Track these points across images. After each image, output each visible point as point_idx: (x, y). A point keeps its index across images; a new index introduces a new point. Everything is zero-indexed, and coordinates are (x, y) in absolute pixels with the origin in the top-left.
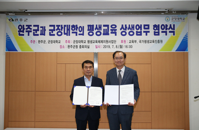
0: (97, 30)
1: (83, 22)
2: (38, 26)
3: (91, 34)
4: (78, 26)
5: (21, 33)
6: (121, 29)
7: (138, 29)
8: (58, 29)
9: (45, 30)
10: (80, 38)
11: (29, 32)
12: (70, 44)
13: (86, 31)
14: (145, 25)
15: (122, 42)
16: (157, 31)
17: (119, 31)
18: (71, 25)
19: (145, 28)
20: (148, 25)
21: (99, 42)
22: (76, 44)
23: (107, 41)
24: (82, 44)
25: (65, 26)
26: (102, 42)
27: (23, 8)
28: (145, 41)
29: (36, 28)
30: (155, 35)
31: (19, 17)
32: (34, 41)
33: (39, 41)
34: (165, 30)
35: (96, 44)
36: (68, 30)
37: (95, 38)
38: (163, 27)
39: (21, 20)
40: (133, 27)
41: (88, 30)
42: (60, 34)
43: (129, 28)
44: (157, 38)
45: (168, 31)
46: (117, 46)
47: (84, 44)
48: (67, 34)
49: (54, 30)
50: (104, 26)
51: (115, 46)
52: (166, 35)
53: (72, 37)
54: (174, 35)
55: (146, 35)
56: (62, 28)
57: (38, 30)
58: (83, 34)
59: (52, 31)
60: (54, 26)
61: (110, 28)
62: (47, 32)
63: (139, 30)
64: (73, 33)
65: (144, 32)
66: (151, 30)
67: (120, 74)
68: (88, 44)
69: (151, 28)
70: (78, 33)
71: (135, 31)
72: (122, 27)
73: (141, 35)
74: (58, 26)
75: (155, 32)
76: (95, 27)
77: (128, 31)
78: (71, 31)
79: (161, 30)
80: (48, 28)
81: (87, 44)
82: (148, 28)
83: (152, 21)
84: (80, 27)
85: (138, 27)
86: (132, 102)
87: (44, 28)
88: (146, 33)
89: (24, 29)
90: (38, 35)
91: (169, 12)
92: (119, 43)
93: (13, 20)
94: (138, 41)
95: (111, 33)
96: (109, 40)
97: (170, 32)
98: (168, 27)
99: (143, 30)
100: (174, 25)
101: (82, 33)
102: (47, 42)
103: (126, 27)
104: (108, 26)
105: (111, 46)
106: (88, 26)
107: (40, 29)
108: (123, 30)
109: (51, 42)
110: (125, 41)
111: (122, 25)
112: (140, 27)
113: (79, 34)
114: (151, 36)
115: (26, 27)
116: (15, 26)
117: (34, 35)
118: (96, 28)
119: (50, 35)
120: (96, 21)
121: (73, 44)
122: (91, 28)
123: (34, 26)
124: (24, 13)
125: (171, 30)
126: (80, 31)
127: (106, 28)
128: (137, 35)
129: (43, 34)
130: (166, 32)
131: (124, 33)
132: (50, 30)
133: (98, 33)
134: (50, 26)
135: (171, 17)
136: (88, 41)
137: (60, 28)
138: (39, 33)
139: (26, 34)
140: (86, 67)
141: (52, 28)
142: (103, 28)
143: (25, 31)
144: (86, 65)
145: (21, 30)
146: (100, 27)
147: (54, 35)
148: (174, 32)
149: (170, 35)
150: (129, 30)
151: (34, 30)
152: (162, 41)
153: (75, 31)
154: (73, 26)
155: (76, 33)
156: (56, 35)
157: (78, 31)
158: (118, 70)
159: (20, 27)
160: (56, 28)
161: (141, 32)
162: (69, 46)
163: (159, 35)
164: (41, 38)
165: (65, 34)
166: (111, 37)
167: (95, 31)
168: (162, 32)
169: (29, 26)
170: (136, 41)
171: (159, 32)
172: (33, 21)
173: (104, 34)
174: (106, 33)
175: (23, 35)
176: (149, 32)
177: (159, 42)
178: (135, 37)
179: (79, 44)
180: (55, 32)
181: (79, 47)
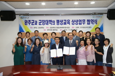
0: (61, 22)
1: (54, 18)
2: (34, 21)
3: (58, 24)
4: (52, 21)
5: (26, 24)
6: (72, 22)
7: (80, 22)
8: (43, 22)
10: (53, 26)
11: (29, 23)
12: (48, 29)
13: (56, 23)
14: (83, 20)
15: (72, 28)
16: (89, 22)
17: (71, 23)
18: (49, 20)
19: (83, 21)
20: (85, 20)
21: (62, 28)
22: (51, 29)
23: (65, 27)
24: (54, 29)
25: (46, 20)
26: (63, 28)
27: (27, 13)
28: (83, 27)
29: (33, 21)
30: (88, 24)
32: (32, 27)
33: (34, 28)
34: (92, 22)
35: (60, 29)
36: (48, 22)
37: (60, 26)
38: (91, 21)
39: (26, 18)
40: (77, 21)
41: (57, 22)
42: (44, 24)
43: (76, 21)
44: (89, 26)
45: (94, 22)
48: (47, 24)
50: (64, 20)
51: (69, 30)
52: (93, 24)
53: (50, 25)
56: (45, 21)
57: (34, 22)
59: (40, 23)
60: (41, 20)
65: (83, 23)
66: (86, 22)
68: (57, 29)
71: (78, 23)
72: (73, 21)
73: (81, 24)
74: (43, 20)
75: (88, 23)
76: (60, 21)
77: (75, 23)
79: (90, 22)
80: (38, 22)
81: (56, 29)
82: (85, 21)
83: (86, 18)
84: (53, 21)
85: (80, 21)
87: (36, 22)
88: (84, 23)
89: (27, 22)
91: (95, 14)
92: (71, 28)
93: (22, 18)
94: (80, 27)
95: (67, 23)
96: (66, 27)
97: (95, 23)
98: (94, 21)
99: (82, 22)
100: (97, 20)
101: (54, 24)
102: (38, 28)
103: (74, 21)
104: (66, 20)
105: (67, 30)
106: (57, 20)
108: (73, 22)
109: (40, 28)
110: (74, 27)
111: (73, 20)
112: (81, 21)
114: (86, 25)
115: (28, 21)
117: (32, 25)
119: (39, 25)
120: (60, 18)
121: (50, 29)
122: (58, 21)
123: (32, 20)
124: (28, 15)
125: (95, 22)
126: (53, 23)
128: (79, 24)
129: (36, 24)
130: (93, 23)
131: (73, 24)
132: (39, 22)
133: (62, 24)
134: (39, 20)
135: (95, 16)
136: (57, 27)
138: (34, 24)
140: (56, 40)
141: (40, 21)
142: (64, 21)
144: (56, 39)
145: (26, 22)
147: (41, 25)
148: (97, 23)
149: (95, 24)
150: (76, 22)
151: (32, 22)
152: (91, 27)
153: (51, 23)
154: (50, 21)
159: (26, 21)
161: (81, 23)
162: (48, 30)
163: (89, 24)
164: (35, 26)
165: (46, 24)
166: (67, 25)
168: (91, 23)
170: (79, 27)
171: (89, 23)
172: (31, 18)
173: (64, 24)
174: (65, 24)
175: (27, 25)
176: (85, 23)
177: (90, 28)
178: (78, 25)
179: (52, 29)
180: (42, 23)
181: (52, 30)
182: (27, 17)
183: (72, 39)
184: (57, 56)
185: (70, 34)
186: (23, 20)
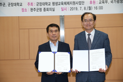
12: (33, 7)
15: (91, 3)
21: (65, 3)
22: (39, 7)
23: (74, 3)
24: (46, 7)
26: (68, 3)
28: (118, 1)
35: (61, 6)
46: (85, 8)
47: (49, 7)
51: (83, 8)
67: (89, 38)
81: (51, 6)
86: (104, 67)
94: (109, 1)
96: (76, 1)
102: (6, 4)
105: (79, 8)
109: (12, 4)
110: (94, 2)
121: (36, 7)
136: (53, 3)
140: (52, 31)
144: (51, 28)
158: (87, 33)
162: (32, 9)
170: (107, 1)
179: (43, 7)
181: (43, 10)
183: (91, 29)
184: (54, 70)
185: (86, 17)
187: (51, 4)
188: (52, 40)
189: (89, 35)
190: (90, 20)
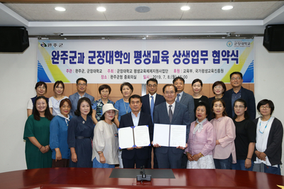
0: (145, 58)
1: (128, 47)
2: (75, 52)
3: (138, 61)
4: (123, 53)
5: (55, 61)
6: (174, 56)
7: (194, 56)
8: (99, 56)
9: (84, 57)
10: (125, 66)
11: (64, 59)
12: (113, 74)
13: (132, 59)
14: (202, 52)
15: (175, 72)
16: (217, 58)
17: (171, 59)
18: (115, 51)
19: (202, 55)
20: (206, 52)
21: (148, 71)
22: (120, 74)
23: (157, 70)
24: (127, 74)
25: (107, 52)
26: (151, 71)
27: (59, 32)
28: (203, 71)
29: (73, 55)
30: (214, 63)
31: (53, 42)
32: (71, 70)
33: (77, 71)
34: (226, 57)
35: (144, 74)
36: (111, 57)
37: (143, 66)
38: (224, 54)
39: (55, 45)
40: (188, 54)
41: (135, 57)
42: (101, 61)
43: (184, 55)
44: (217, 66)
45: (230, 58)
46: (169, 77)
47: (130, 74)
48: (110, 62)
49: (94, 57)
50: (154, 52)
51: (166, 77)
52: (228, 63)
53: (116, 65)
54: (237, 63)
55: (204, 63)
56: (104, 54)
57: (75, 57)
58: (128, 62)
59: (92, 58)
60: (94, 52)
61: (161, 55)
62: (86, 60)
63: (196, 58)
64: (116, 60)
65: (201, 59)
66: (210, 57)
68: (135, 74)
69: (210, 54)
70: (123, 60)
71: (191, 58)
72: (175, 54)
73: (198, 63)
74: (99, 52)
75: (214, 60)
76: (143, 54)
77: (182, 58)
78: (115, 58)
79: (221, 57)
80: (87, 55)
81: (133, 74)
82: (207, 55)
83: (210, 46)
84: (126, 53)
85: (194, 54)
87: (82, 55)
88: (204, 60)
89: (58, 56)
90: (75, 63)
91: (232, 36)
92: (171, 73)
93: (46, 46)
94: (194, 71)
95: (162, 61)
96: (159, 69)
97: (232, 59)
98: (230, 54)
99: (200, 57)
100: (237, 51)
101: (127, 60)
102: (86, 71)
103: (180, 54)
104: (158, 52)
105: (162, 77)
106: (135, 52)
107: (78, 56)
108: (176, 57)
109: (91, 71)
110: (178, 71)
111: (176, 52)
112: (197, 54)
113: (124, 62)
114: (210, 64)
115: (61, 54)
116: (48, 52)
117: (71, 63)
118: (145, 55)
119: (90, 63)
120: (144, 47)
121: (117, 74)
122: (138, 55)
123: (71, 52)
124: (60, 37)
125: (233, 57)
126: (125, 59)
127: (156, 54)
128: (193, 63)
129: (81, 61)
130: (228, 60)
131: (177, 61)
132: (89, 57)
133: (147, 61)
134: (90, 52)
135: (233, 41)
136: (135, 71)
137: (101, 54)
138: (76, 60)
139: (61, 61)
140: (133, 102)
141: (92, 55)
142: (152, 55)
143: (60, 58)
144: (133, 100)
145: (55, 57)
146: (149, 54)
147: (94, 63)
148: (237, 60)
149: (232, 63)
150: (184, 57)
151: (70, 57)
152: (222, 70)
153: (119, 58)
154: (117, 53)
155: (121, 60)
156: (97, 62)
157: (123, 58)
159: (54, 54)
160: (97, 54)
161: (197, 60)
162: (112, 76)
163: (219, 63)
164: (79, 66)
165: (107, 61)
166: (162, 65)
167: (143, 59)
168: (223, 59)
169: (64, 53)
170: (191, 71)
171: (219, 60)
172: (68, 46)
173: (153, 62)
174: (156, 61)
175: (58, 63)
176: (207, 59)
177: (219, 72)
178: (191, 66)
179: (124, 74)
180: (95, 60)
181: (123, 77)
182: (58, 42)
184: (135, 145)
185: (167, 89)
186: (49, 51)
187: (133, 71)
188: (134, 112)
189: (170, 106)
190: (172, 92)
